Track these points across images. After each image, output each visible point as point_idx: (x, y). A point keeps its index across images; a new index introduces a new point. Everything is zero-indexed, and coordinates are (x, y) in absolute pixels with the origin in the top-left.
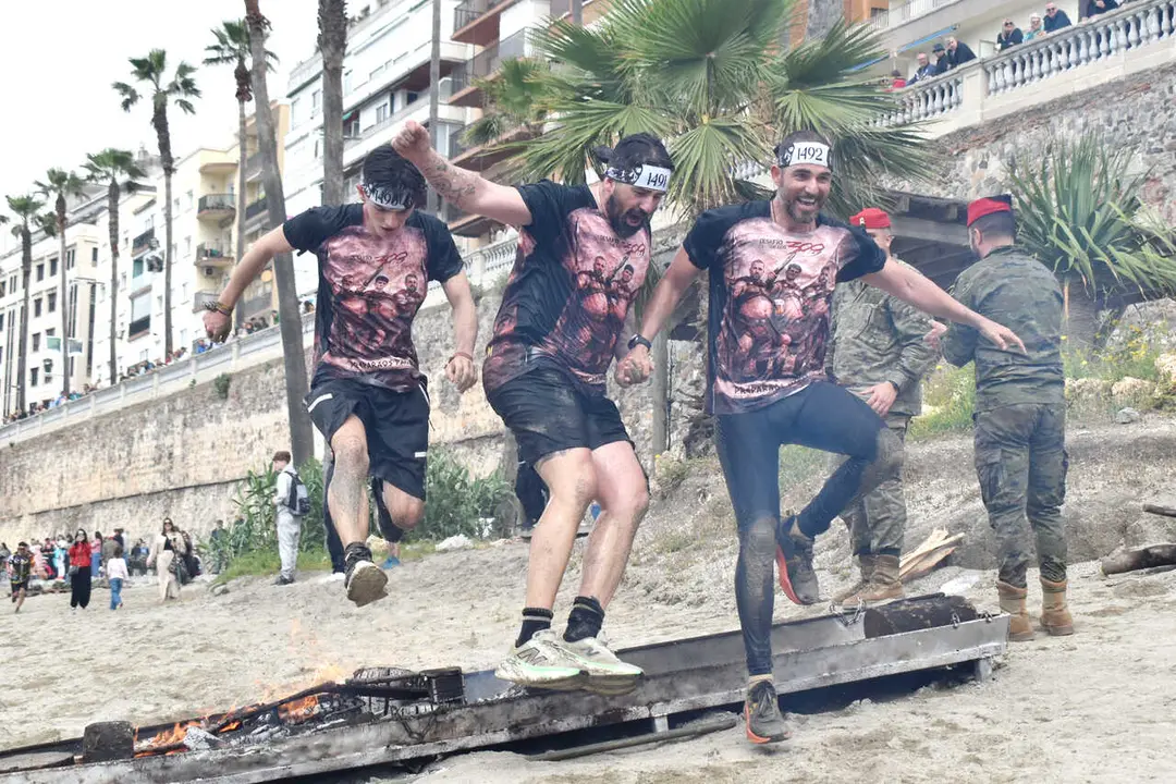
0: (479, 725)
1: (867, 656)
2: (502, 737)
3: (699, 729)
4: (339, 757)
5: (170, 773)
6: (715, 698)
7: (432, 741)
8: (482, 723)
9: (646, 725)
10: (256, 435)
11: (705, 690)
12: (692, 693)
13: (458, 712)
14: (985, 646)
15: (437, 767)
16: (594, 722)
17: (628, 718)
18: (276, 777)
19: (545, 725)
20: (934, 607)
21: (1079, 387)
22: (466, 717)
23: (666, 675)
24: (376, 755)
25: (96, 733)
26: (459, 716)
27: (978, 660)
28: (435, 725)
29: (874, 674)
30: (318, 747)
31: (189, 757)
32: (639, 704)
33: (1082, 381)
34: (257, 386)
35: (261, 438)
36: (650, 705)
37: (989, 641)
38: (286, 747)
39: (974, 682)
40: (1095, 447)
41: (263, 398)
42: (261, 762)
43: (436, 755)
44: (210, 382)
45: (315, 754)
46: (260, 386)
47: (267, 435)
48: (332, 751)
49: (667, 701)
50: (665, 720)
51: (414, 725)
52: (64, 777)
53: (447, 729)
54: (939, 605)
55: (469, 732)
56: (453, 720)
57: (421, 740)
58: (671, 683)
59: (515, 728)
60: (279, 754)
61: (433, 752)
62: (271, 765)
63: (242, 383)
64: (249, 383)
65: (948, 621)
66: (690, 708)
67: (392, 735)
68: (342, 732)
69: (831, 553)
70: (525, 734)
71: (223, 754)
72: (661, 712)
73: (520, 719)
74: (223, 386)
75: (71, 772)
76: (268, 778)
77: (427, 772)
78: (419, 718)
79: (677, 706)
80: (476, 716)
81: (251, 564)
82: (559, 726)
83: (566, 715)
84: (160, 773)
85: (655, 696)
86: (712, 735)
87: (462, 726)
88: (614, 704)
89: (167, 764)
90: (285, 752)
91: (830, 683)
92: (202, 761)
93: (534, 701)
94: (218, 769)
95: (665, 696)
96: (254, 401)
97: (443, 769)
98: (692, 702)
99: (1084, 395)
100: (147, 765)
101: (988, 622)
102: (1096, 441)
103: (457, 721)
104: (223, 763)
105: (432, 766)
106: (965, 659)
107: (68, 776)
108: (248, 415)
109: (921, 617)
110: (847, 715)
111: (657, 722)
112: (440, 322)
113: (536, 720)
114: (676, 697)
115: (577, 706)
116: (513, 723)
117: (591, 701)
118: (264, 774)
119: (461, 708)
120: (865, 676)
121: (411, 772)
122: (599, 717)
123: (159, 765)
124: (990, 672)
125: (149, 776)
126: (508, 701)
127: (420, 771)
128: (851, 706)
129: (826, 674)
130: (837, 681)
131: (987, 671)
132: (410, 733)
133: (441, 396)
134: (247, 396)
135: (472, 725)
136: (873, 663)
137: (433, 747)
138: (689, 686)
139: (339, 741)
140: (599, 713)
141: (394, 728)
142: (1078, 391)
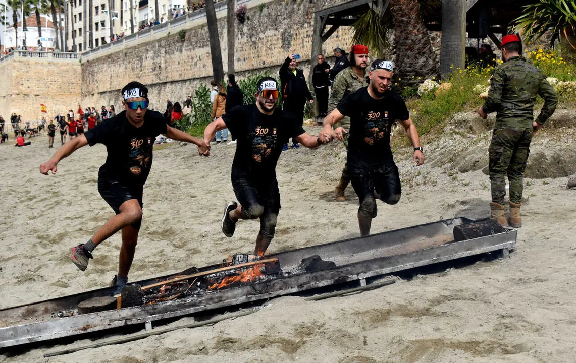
0: (284, 287)
1: (453, 250)
2: (295, 290)
3: (379, 284)
4: (226, 301)
5: (156, 311)
6: (386, 270)
7: (265, 293)
8: (286, 285)
9: (356, 283)
10: (198, 58)
11: (381, 267)
12: (376, 269)
13: (276, 281)
14: (506, 243)
15: (268, 303)
16: (334, 282)
17: (349, 280)
18: (200, 310)
19: (313, 284)
20: (484, 226)
21: (566, 86)
22: (279, 282)
23: (365, 262)
24: (242, 299)
25: (126, 290)
26: (276, 283)
27: (503, 249)
28: (267, 286)
29: (456, 257)
30: (217, 298)
31: (164, 304)
32: (353, 274)
33: (567, 82)
34: (198, 35)
35: (200, 60)
36: (358, 274)
37: (508, 241)
38: (204, 298)
39: (501, 258)
40: (570, 120)
41: (201, 41)
42: (194, 305)
43: (267, 299)
44: (177, 33)
45: (216, 300)
46: (199, 35)
47: (203, 59)
48: (223, 299)
49: (366, 272)
50: (365, 280)
51: (257, 287)
52: (112, 314)
53: (272, 288)
54: (487, 225)
55: (281, 289)
56: (274, 284)
57: (261, 293)
58: (367, 265)
59: (300, 286)
60: (201, 301)
61: (266, 297)
62: (198, 306)
63: (191, 34)
64: (194, 34)
65: (490, 234)
66: (375, 275)
67: (248, 291)
68: (227, 291)
69: (449, 165)
70: (304, 289)
71: (178, 302)
72: (362, 277)
73: (303, 282)
74: (182, 35)
75: (115, 312)
76: (196, 311)
77: (263, 306)
78: (260, 284)
79: (370, 274)
80: (284, 282)
81: (196, 131)
82: (319, 285)
83: (322, 280)
84: (152, 311)
85: (360, 271)
86: (385, 287)
87: (277, 286)
88: (343, 275)
89: (155, 307)
90: (203, 300)
91: (437, 262)
92: (170, 305)
93: (308, 275)
94: (176, 308)
95: (365, 270)
96: (197, 43)
97: (269, 305)
98: (377, 272)
99: (568, 90)
100: (147, 308)
101: (507, 233)
102: (571, 117)
103: (276, 284)
104: (178, 306)
105: (265, 304)
106: (497, 249)
107: (114, 313)
108: (194, 49)
109: (478, 231)
110: (444, 275)
111: (361, 281)
112: (281, 6)
113: (309, 283)
114: (369, 270)
115: (327, 276)
116: (300, 284)
117: (333, 274)
118: (195, 309)
119: (277, 279)
120: (452, 258)
121: (257, 305)
122: (336, 280)
123: (152, 308)
124: (508, 254)
125: (148, 312)
126: (297, 275)
127: (261, 305)
128: (446, 271)
129: (435, 258)
130: (440, 261)
131: (506, 253)
132: (256, 291)
133: (282, 42)
134: (194, 40)
135: (282, 286)
136: (456, 253)
137: (266, 295)
138: (375, 266)
139: (226, 295)
140: (336, 279)
141: (249, 288)
142: (565, 87)
